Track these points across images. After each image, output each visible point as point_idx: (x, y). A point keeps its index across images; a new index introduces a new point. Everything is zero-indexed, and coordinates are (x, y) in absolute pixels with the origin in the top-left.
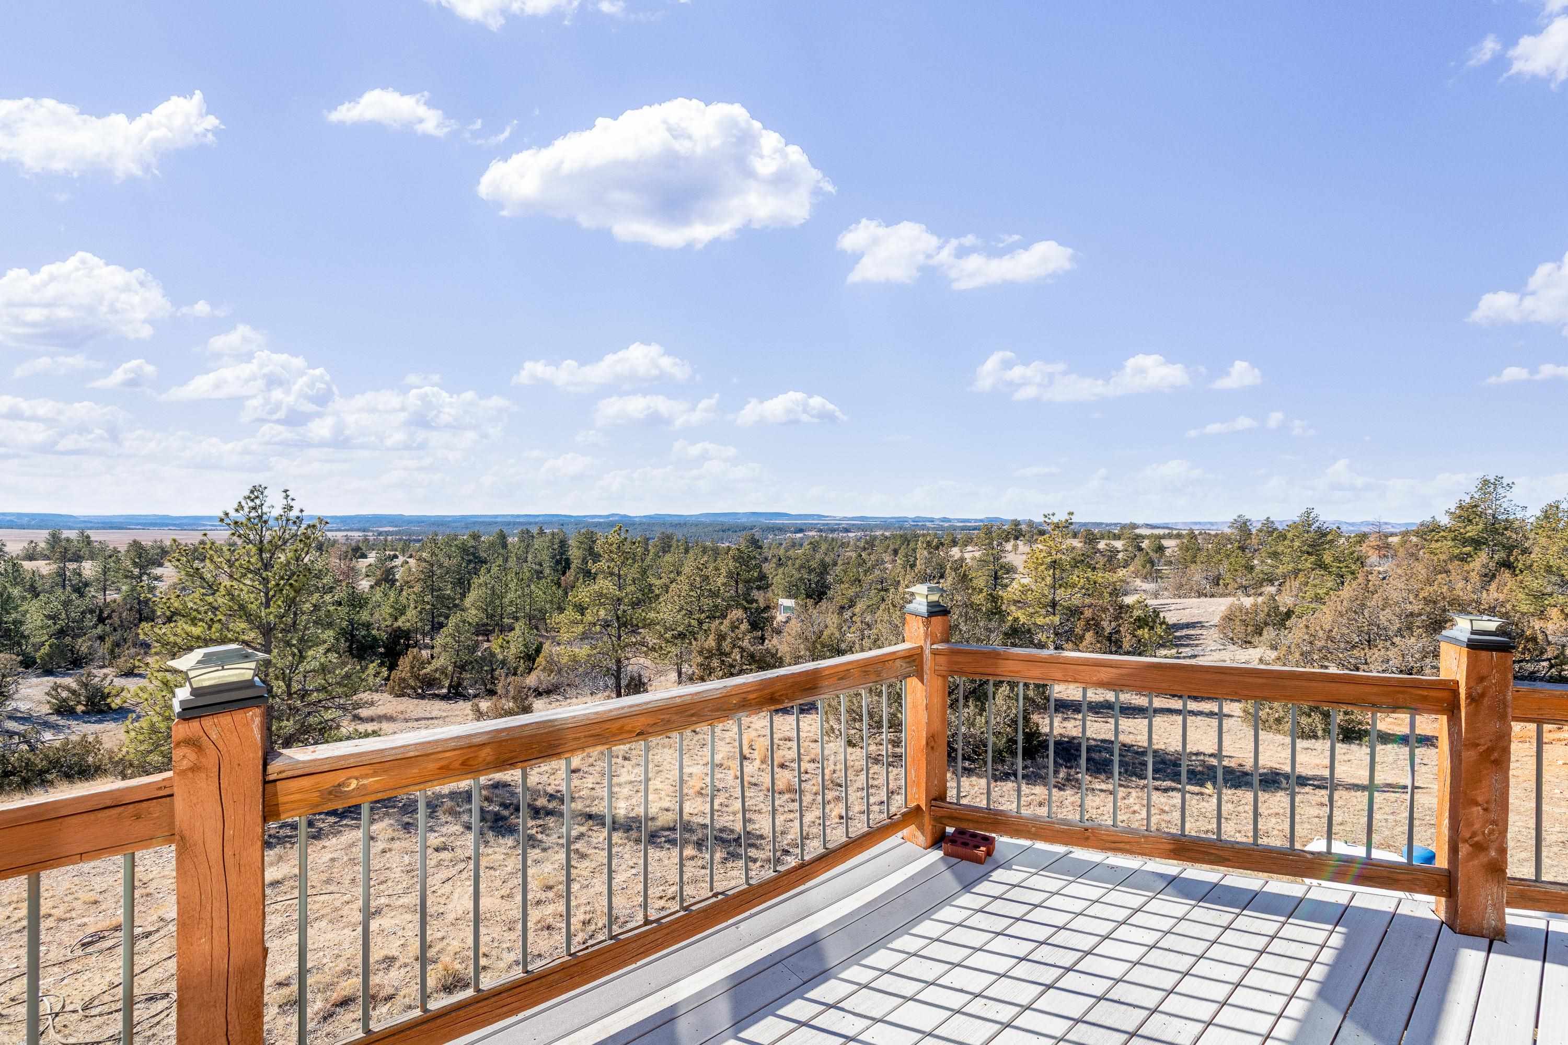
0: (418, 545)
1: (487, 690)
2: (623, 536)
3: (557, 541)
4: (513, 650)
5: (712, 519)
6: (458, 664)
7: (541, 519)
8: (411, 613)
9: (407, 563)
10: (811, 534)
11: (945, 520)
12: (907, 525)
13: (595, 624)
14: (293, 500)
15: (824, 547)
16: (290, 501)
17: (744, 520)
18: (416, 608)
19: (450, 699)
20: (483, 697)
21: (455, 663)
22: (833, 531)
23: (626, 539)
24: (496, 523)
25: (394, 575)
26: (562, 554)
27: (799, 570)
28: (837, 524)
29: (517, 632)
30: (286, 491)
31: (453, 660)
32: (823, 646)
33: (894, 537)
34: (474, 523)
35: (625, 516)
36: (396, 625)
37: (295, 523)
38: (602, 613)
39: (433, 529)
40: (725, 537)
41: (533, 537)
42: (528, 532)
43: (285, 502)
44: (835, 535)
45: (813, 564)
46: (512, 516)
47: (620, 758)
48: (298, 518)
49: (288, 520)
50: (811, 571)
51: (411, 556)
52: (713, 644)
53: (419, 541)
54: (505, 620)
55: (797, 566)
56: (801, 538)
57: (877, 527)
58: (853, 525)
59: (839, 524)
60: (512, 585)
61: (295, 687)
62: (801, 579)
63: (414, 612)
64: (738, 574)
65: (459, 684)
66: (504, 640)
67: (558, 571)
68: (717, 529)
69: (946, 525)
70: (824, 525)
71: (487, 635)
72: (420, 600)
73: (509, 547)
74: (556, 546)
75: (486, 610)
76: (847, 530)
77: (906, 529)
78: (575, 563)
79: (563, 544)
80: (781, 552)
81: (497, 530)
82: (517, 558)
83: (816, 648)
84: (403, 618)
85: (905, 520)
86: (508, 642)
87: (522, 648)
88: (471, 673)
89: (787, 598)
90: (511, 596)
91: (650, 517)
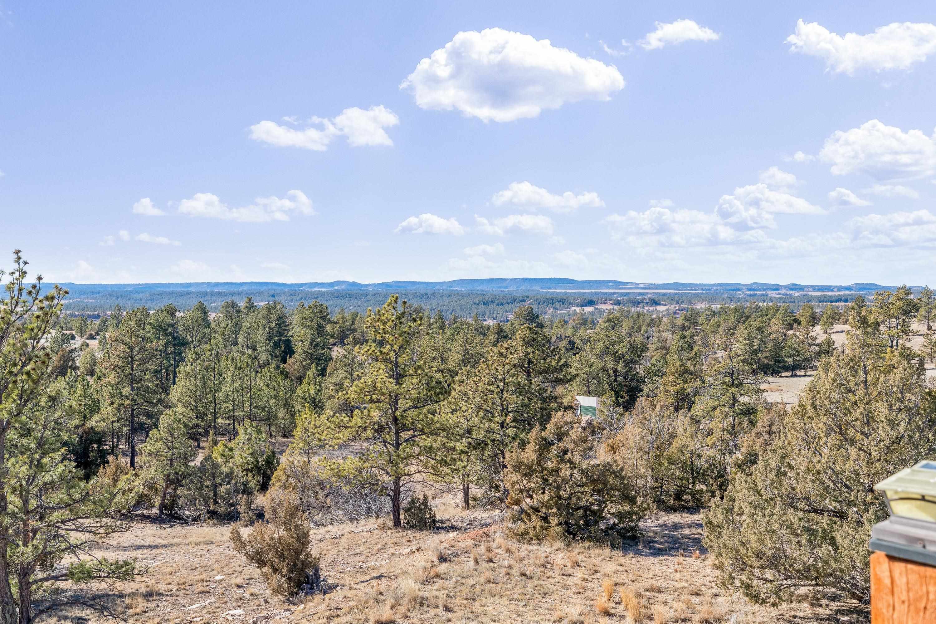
0: (97, 322)
1: (209, 512)
2: (400, 309)
3: (274, 317)
4: (238, 460)
5: (470, 287)
6: (172, 477)
7: (245, 288)
8: (106, 410)
9: (88, 345)
10: (604, 307)
11: (795, 287)
12: (740, 295)
13: (365, 429)
14: (26, 263)
15: (626, 326)
16: (22, 265)
17: (513, 288)
18: (113, 403)
19: (162, 522)
20: (205, 521)
21: (168, 475)
22: (636, 303)
23: (403, 314)
24: (189, 293)
25: (74, 361)
26: (280, 334)
27: (600, 357)
28: (640, 294)
29: (242, 437)
30: (17, 252)
31: (166, 472)
32: (671, 462)
33: (724, 311)
34: (162, 294)
35: (354, 284)
36: (88, 425)
37: (30, 293)
38: (376, 414)
39: (113, 302)
40: (487, 311)
41: (239, 311)
42: (234, 305)
43: (16, 266)
44: (639, 309)
45: (622, 349)
46: (209, 284)
47: (441, 607)
48: (34, 287)
49: (21, 290)
50: (618, 358)
51: (92, 337)
52: (534, 457)
53: (98, 317)
54: (218, 420)
55: (598, 351)
56: (592, 313)
57: (699, 297)
58: (664, 295)
59: (643, 294)
60: (228, 376)
61: (33, 503)
62: (605, 370)
63: (110, 409)
64: (530, 362)
65: (174, 503)
66: (225, 446)
67: (276, 357)
68: (476, 301)
69: (797, 294)
70: (622, 294)
71: (197, 440)
72: (117, 394)
73: (212, 325)
74: (273, 324)
75: (196, 407)
76: (655, 302)
77: (739, 300)
78: (299, 348)
79: (281, 320)
80: (569, 332)
81: (194, 302)
82: (225, 340)
83: (661, 465)
84: (96, 417)
85: (736, 287)
86: (231, 450)
87: (251, 459)
88: (189, 489)
89: (584, 394)
90: (227, 388)
91: (387, 285)
